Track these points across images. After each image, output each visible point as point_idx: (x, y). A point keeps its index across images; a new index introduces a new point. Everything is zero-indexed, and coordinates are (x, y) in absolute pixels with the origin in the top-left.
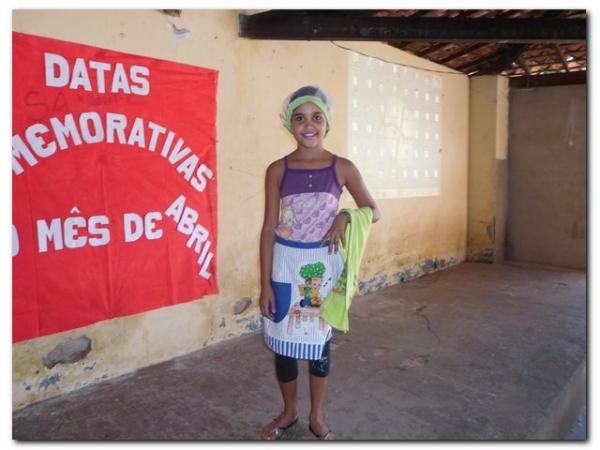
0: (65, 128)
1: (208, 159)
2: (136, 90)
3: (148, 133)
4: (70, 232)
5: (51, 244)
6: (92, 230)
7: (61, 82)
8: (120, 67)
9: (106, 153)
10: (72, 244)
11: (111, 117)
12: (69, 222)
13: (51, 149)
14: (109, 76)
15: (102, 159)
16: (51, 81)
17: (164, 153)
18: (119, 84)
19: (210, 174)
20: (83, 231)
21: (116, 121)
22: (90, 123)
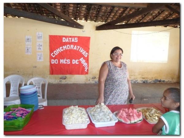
0: (65, 47)
1: (88, 52)
2: (75, 41)
3: (77, 48)
4: (64, 62)
5: (62, 63)
6: (68, 61)
7: (64, 41)
8: (73, 38)
9: (71, 51)
10: (65, 63)
11: (71, 45)
12: (64, 60)
13: (63, 50)
14: (71, 40)
15: (70, 51)
16: (63, 41)
17: (80, 51)
18: (73, 41)
19: (88, 54)
20: (66, 61)
21: (72, 46)
22: (68, 47)
